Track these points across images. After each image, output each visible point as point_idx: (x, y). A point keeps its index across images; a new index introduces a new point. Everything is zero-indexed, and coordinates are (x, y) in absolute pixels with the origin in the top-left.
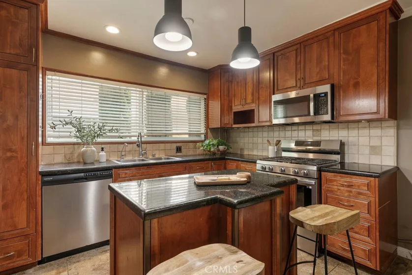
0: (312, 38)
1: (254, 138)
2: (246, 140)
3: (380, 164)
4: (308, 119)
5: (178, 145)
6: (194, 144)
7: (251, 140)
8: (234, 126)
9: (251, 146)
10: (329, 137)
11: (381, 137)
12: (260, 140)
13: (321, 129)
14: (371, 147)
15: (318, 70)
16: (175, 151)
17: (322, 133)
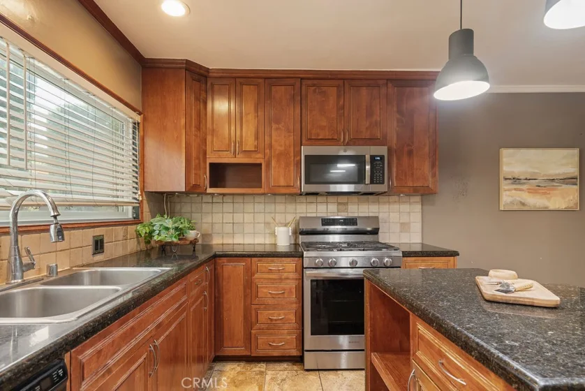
0: (361, 79)
1: (235, 214)
2: (217, 218)
3: (409, 242)
4: (361, 188)
5: (98, 232)
6: (125, 227)
7: (228, 218)
8: (210, 190)
9: (228, 228)
10: (358, 212)
11: (409, 213)
12: (248, 218)
13: (347, 203)
14: (402, 224)
15: (368, 124)
16: (91, 249)
17: (349, 207)
